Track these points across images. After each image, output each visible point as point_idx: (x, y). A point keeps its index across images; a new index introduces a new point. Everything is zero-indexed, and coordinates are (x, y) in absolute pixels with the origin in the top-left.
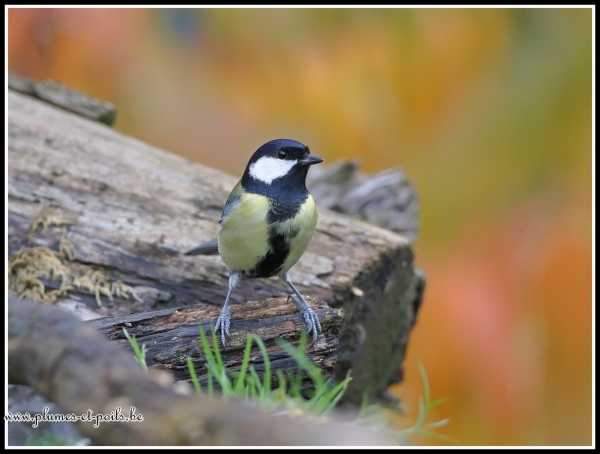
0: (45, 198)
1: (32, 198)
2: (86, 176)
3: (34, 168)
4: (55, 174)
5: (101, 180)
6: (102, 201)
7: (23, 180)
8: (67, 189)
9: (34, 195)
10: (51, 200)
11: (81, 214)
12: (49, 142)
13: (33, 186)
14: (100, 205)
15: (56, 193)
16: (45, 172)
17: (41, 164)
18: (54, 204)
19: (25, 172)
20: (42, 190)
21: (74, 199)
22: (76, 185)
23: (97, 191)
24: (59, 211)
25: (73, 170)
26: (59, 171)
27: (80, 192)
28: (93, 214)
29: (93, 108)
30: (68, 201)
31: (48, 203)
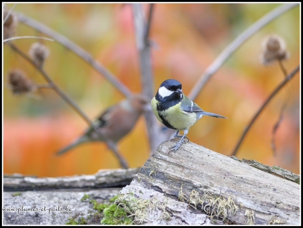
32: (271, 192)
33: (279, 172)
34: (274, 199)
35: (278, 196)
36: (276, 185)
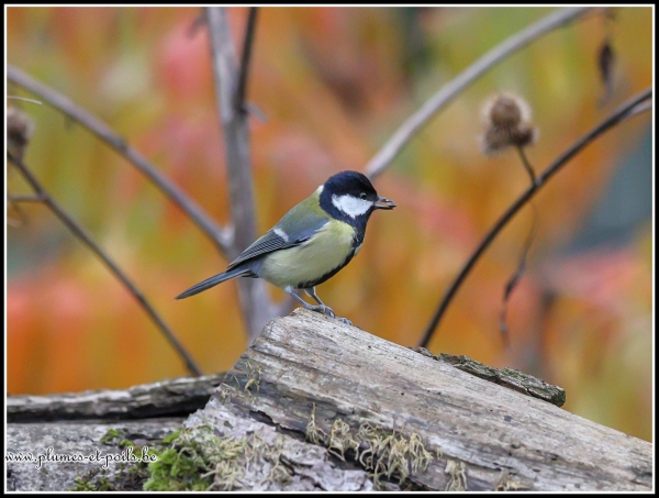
0: (504, 466)
1: (494, 467)
2: (540, 448)
3: (495, 441)
4: (513, 447)
5: (552, 451)
6: (553, 470)
7: (486, 452)
8: (524, 459)
9: (496, 464)
10: (510, 468)
11: (536, 480)
12: (508, 419)
13: (495, 457)
14: (552, 473)
15: (514, 462)
16: (505, 445)
17: (501, 438)
18: (513, 473)
19: (488, 445)
20: (502, 461)
21: (529, 468)
22: (531, 455)
23: (549, 460)
24: (517, 477)
25: (529, 443)
26: (517, 444)
27: (535, 461)
28: (545, 480)
29: (545, 390)
30: (524, 469)
31: (507, 471)
32: (501, 424)
33: (518, 382)
34: (506, 438)
35: (515, 432)
36: (512, 409)
